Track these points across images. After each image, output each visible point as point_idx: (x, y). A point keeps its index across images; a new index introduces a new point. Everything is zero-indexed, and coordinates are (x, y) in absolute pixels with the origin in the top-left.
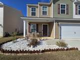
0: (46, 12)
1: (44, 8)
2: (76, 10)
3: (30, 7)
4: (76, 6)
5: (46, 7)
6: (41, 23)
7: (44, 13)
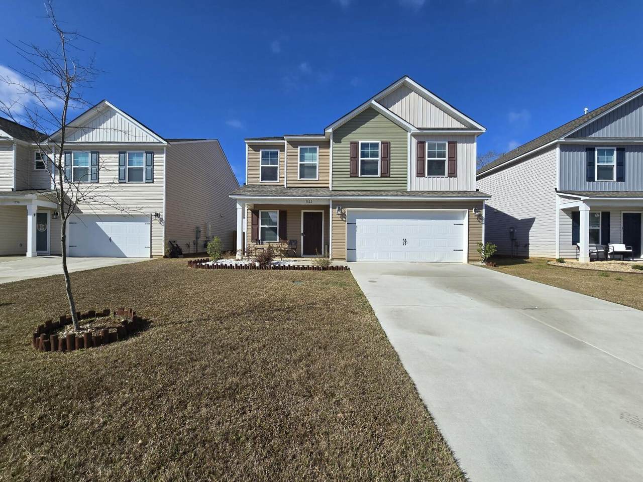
0: (314, 167)
1: (307, 155)
2: (421, 158)
3: (256, 148)
4: (421, 144)
5: (314, 150)
6: (297, 208)
7: (307, 171)
